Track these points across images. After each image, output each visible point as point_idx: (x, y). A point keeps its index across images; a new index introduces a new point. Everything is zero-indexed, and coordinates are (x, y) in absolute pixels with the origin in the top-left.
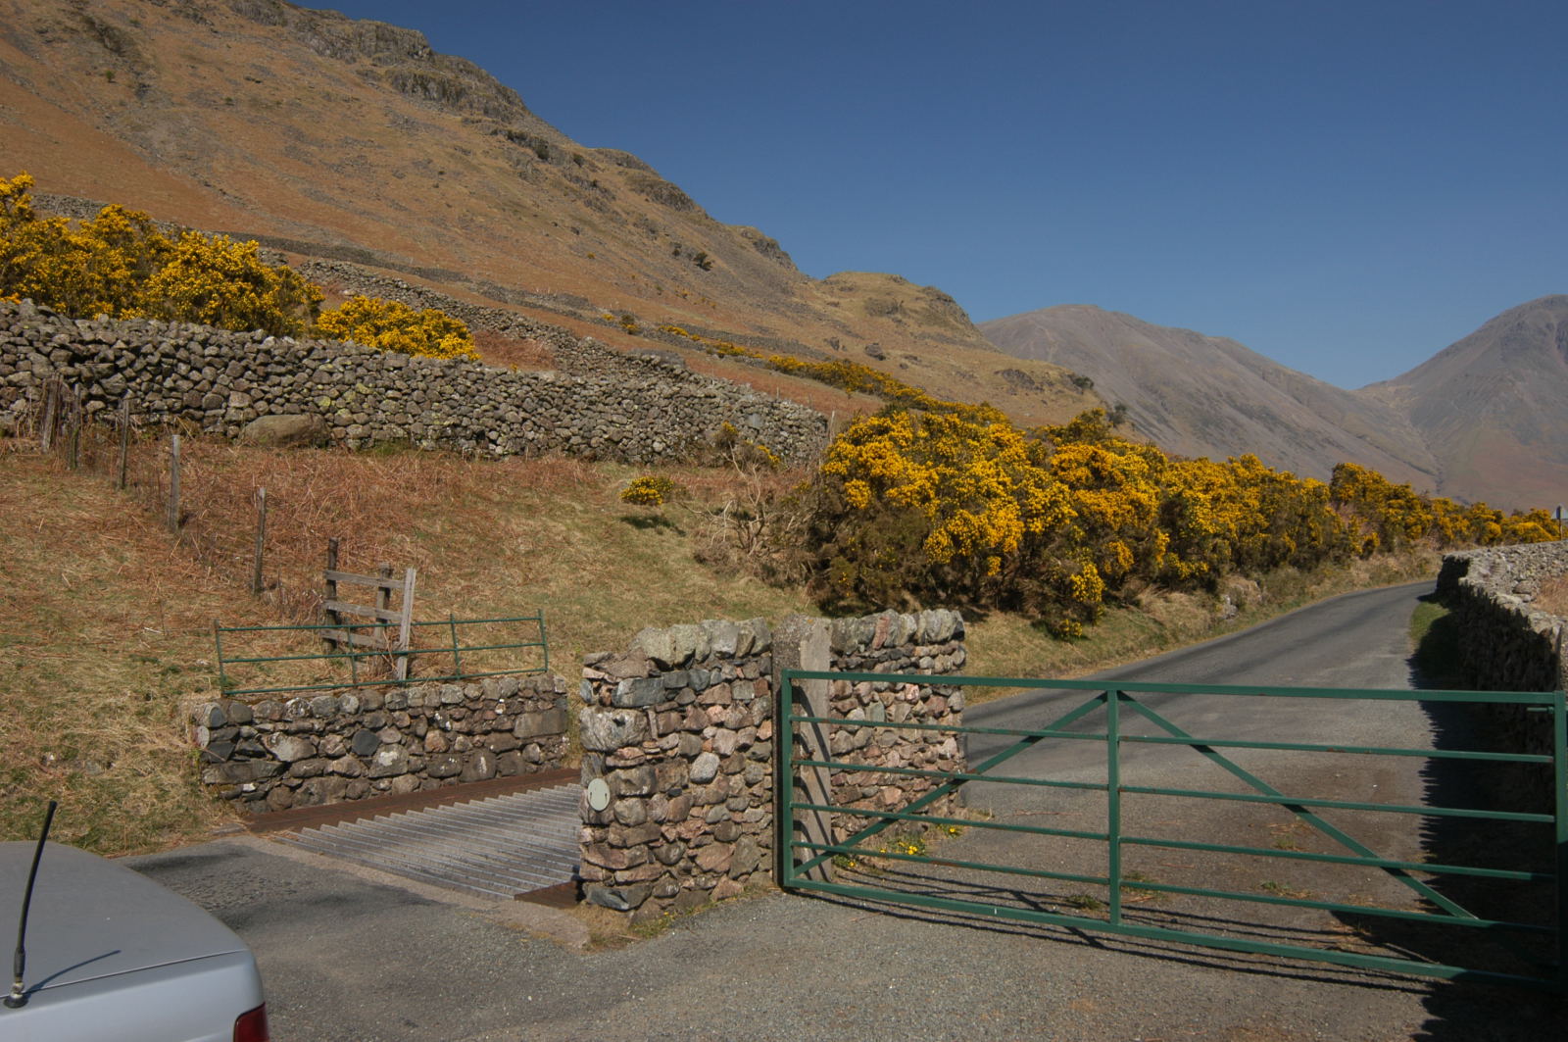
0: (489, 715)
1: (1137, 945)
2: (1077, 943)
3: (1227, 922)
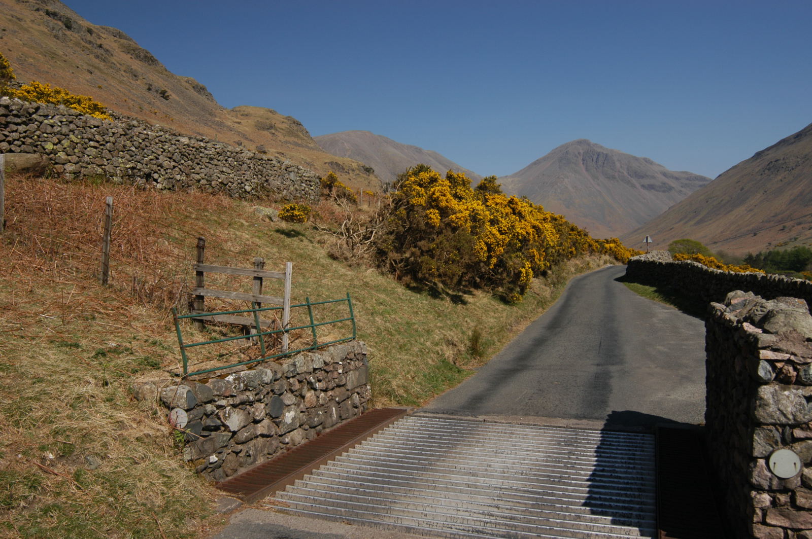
0: (335, 374)
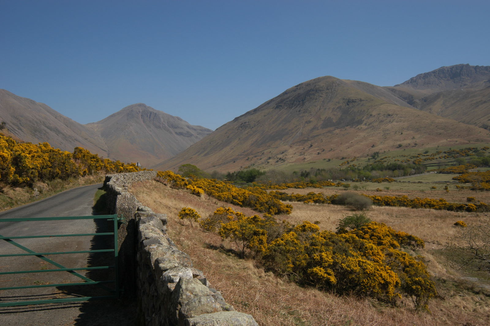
3: (20, 297)
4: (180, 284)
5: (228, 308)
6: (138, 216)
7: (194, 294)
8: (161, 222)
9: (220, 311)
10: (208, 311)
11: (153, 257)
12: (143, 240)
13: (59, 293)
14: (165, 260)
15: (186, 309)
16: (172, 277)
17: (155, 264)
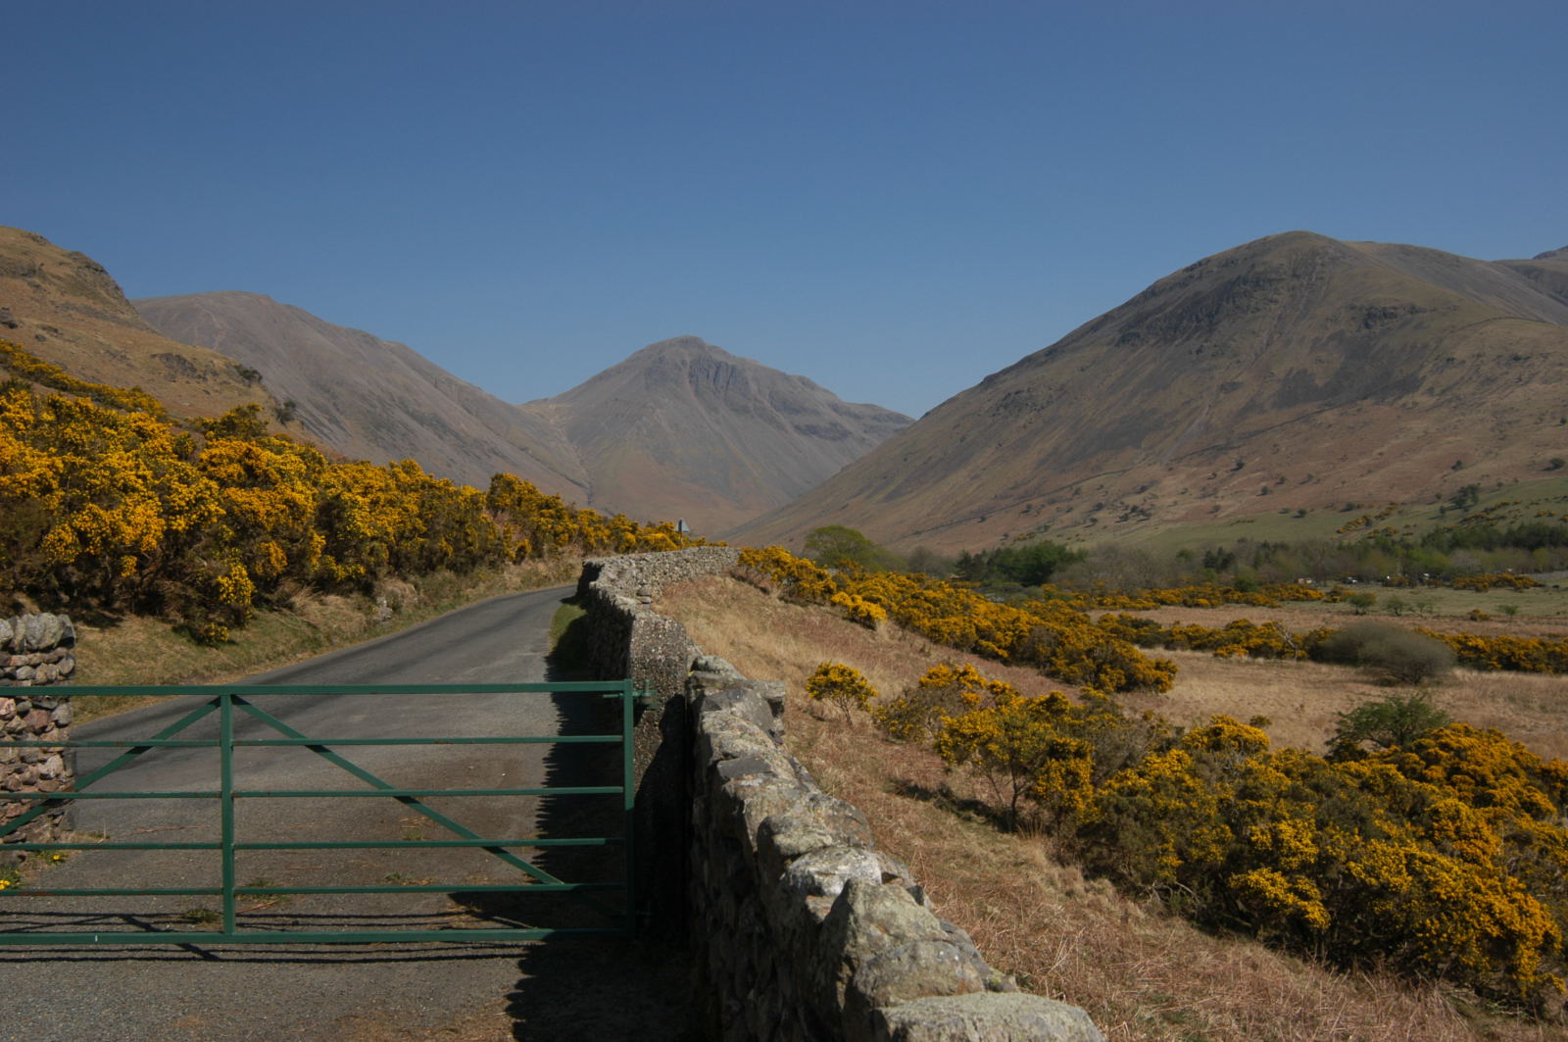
1: (255, 952)
2: (189, 959)
3: (348, 917)
4: (849, 900)
5: (998, 984)
6: (695, 687)
7: (892, 932)
8: (768, 706)
9: (977, 990)
10: (940, 989)
11: (753, 813)
12: (717, 762)
13: (459, 914)
14: (791, 824)
15: (871, 979)
16: (816, 876)
17: (759, 837)
